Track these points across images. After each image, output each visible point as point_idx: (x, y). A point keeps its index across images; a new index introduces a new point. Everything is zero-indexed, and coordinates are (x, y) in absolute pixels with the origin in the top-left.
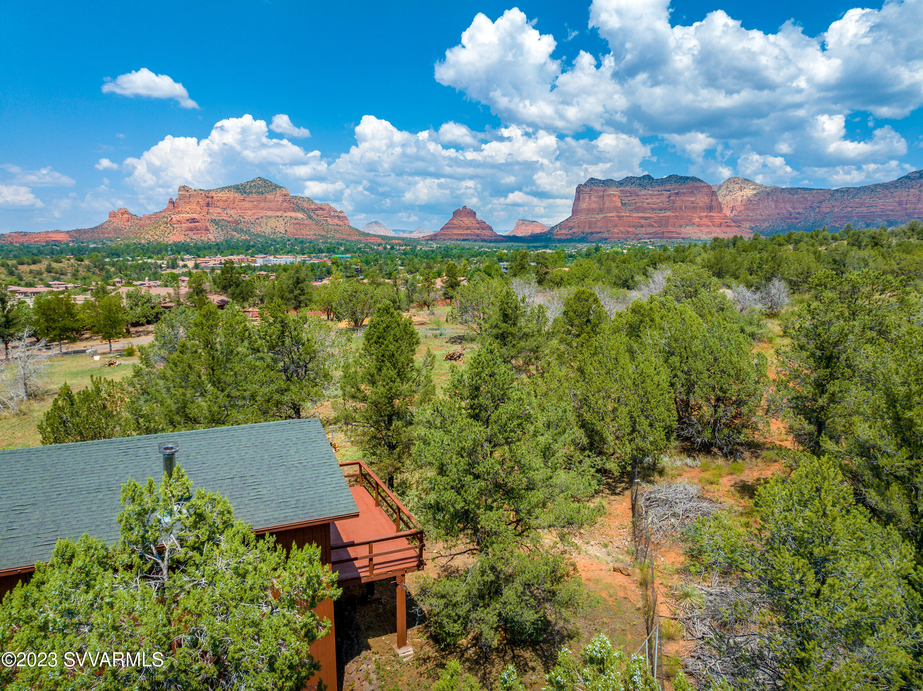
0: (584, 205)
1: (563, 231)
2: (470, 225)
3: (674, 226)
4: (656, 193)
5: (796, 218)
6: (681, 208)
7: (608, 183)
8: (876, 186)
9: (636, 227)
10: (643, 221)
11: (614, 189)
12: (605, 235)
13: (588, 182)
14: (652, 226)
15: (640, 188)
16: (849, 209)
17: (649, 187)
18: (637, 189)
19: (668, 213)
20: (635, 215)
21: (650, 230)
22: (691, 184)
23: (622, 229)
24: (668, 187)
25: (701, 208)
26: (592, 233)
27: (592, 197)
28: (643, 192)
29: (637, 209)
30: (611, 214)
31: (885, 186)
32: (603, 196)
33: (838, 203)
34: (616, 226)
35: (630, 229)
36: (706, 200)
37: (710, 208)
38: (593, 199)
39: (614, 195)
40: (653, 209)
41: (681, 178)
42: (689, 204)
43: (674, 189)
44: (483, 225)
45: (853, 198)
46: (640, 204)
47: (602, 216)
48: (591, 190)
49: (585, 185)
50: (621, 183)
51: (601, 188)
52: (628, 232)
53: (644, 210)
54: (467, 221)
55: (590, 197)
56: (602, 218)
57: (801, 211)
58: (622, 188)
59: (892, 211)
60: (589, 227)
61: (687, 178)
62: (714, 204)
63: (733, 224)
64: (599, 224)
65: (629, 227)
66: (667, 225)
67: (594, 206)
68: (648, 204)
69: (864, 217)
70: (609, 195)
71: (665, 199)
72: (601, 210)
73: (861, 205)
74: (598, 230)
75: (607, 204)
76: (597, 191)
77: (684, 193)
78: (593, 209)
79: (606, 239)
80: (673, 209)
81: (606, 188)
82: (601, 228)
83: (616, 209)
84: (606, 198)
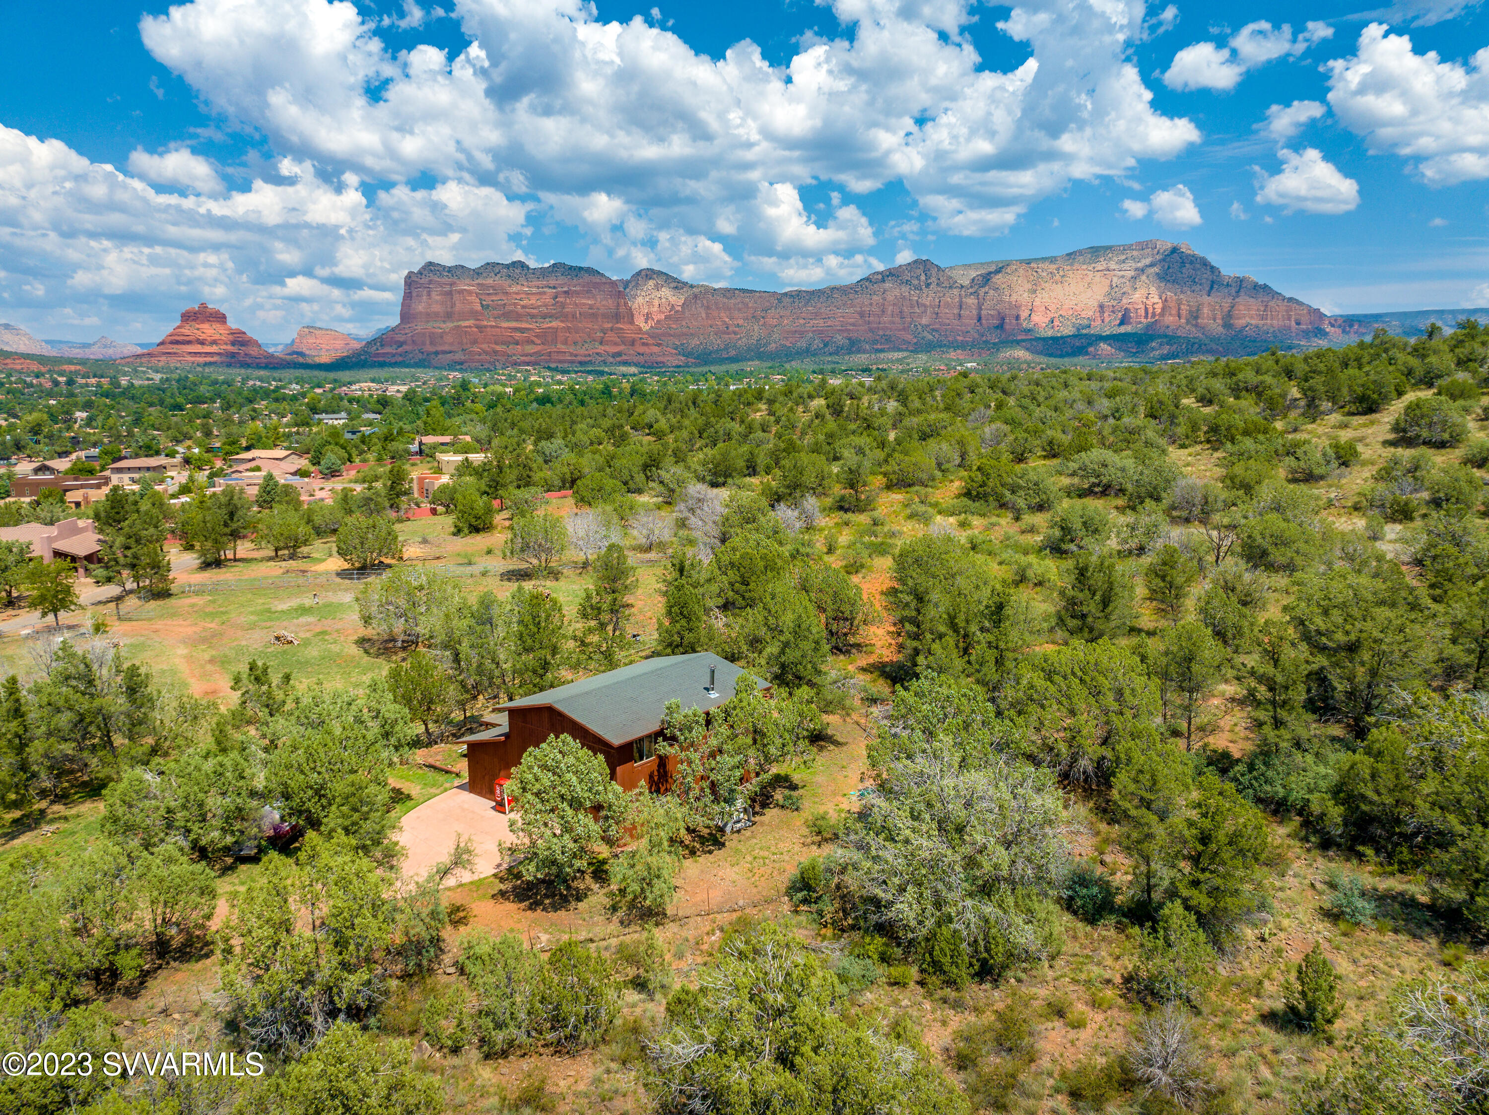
0: (420, 307)
1: (387, 350)
2: (217, 337)
3: (565, 343)
4: (534, 290)
5: (735, 333)
6: (574, 316)
7: (458, 271)
8: (833, 289)
9: (507, 344)
10: (517, 335)
11: (467, 281)
12: (459, 356)
13: (424, 268)
14: (533, 342)
15: (509, 281)
16: (802, 321)
17: (522, 280)
18: (505, 283)
19: (554, 324)
20: (505, 324)
21: (530, 349)
22: (587, 278)
23: (485, 346)
24: (552, 282)
25: (604, 316)
26: (437, 353)
27: (434, 294)
28: (514, 289)
29: (507, 316)
30: (467, 323)
31: (844, 290)
32: (450, 293)
33: (788, 312)
34: (475, 342)
35: (498, 348)
36: (610, 303)
37: (617, 317)
38: (436, 297)
39: (470, 292)
40: (533, 316)
41: (571, 268)
42: (585, 309)
43: (562, 286)
44: (240, 339)
45: (805, 305)
46: (512, 308)
47: (452, 325)
48: (430, 282)
49: (420, 273)
50: (477, 273)
51: (445, 280)
52: (496, 352)
53: (518, 317)
54: (208, 330)
55: (429, 294)
56: (452, 329)
57: (741, 322)
58: (480, 281)
59: (853, 325)
60: (431, 343)
61: (581, 269)
62: (622, 309)
63: (651, 341)
64: (449, 339)
65: (496, 343)
66: (555, 341)
67: (436, 308)
68: (523, 307)
69: (821, 332)
70: (461, 292)
71: (548, 300)
72: (449, 316)
73: (817, 315)
74: (446, 348)
75: (459, 306)
76: (441, 285)
77: (577, 293)
78: (437, 314)
79: (461, 363)
80: (563, 317)
81: (455, 279)
82: (452, 344)
83: (474, 314)
84: (456, 297)
